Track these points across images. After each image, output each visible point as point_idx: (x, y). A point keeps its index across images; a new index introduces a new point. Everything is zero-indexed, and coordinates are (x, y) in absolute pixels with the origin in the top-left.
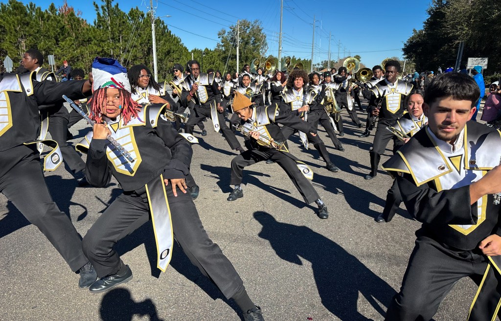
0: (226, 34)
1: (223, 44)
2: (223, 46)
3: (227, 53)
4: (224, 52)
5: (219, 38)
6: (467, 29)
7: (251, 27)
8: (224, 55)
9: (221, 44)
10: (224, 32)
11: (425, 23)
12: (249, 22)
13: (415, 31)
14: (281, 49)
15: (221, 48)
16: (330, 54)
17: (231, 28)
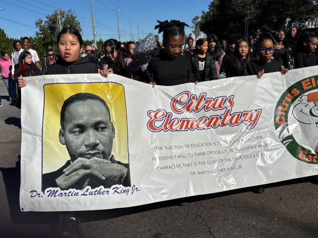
0: (43, 23)
1: (41, 32)
2: (41, 34)
3: (46, 40)
4: (44, 40)
5: (37, 27)
6: (253, 8)
7: (65, 16)
8: (44, 42)
9: (39, 32)
10: (41, 21)
11: (209, 6)
12: (64, 12)
13: (203, 12)
14: (95, 33)
15: (40, 36)
16: (132, 35)
17: (47, 18)
